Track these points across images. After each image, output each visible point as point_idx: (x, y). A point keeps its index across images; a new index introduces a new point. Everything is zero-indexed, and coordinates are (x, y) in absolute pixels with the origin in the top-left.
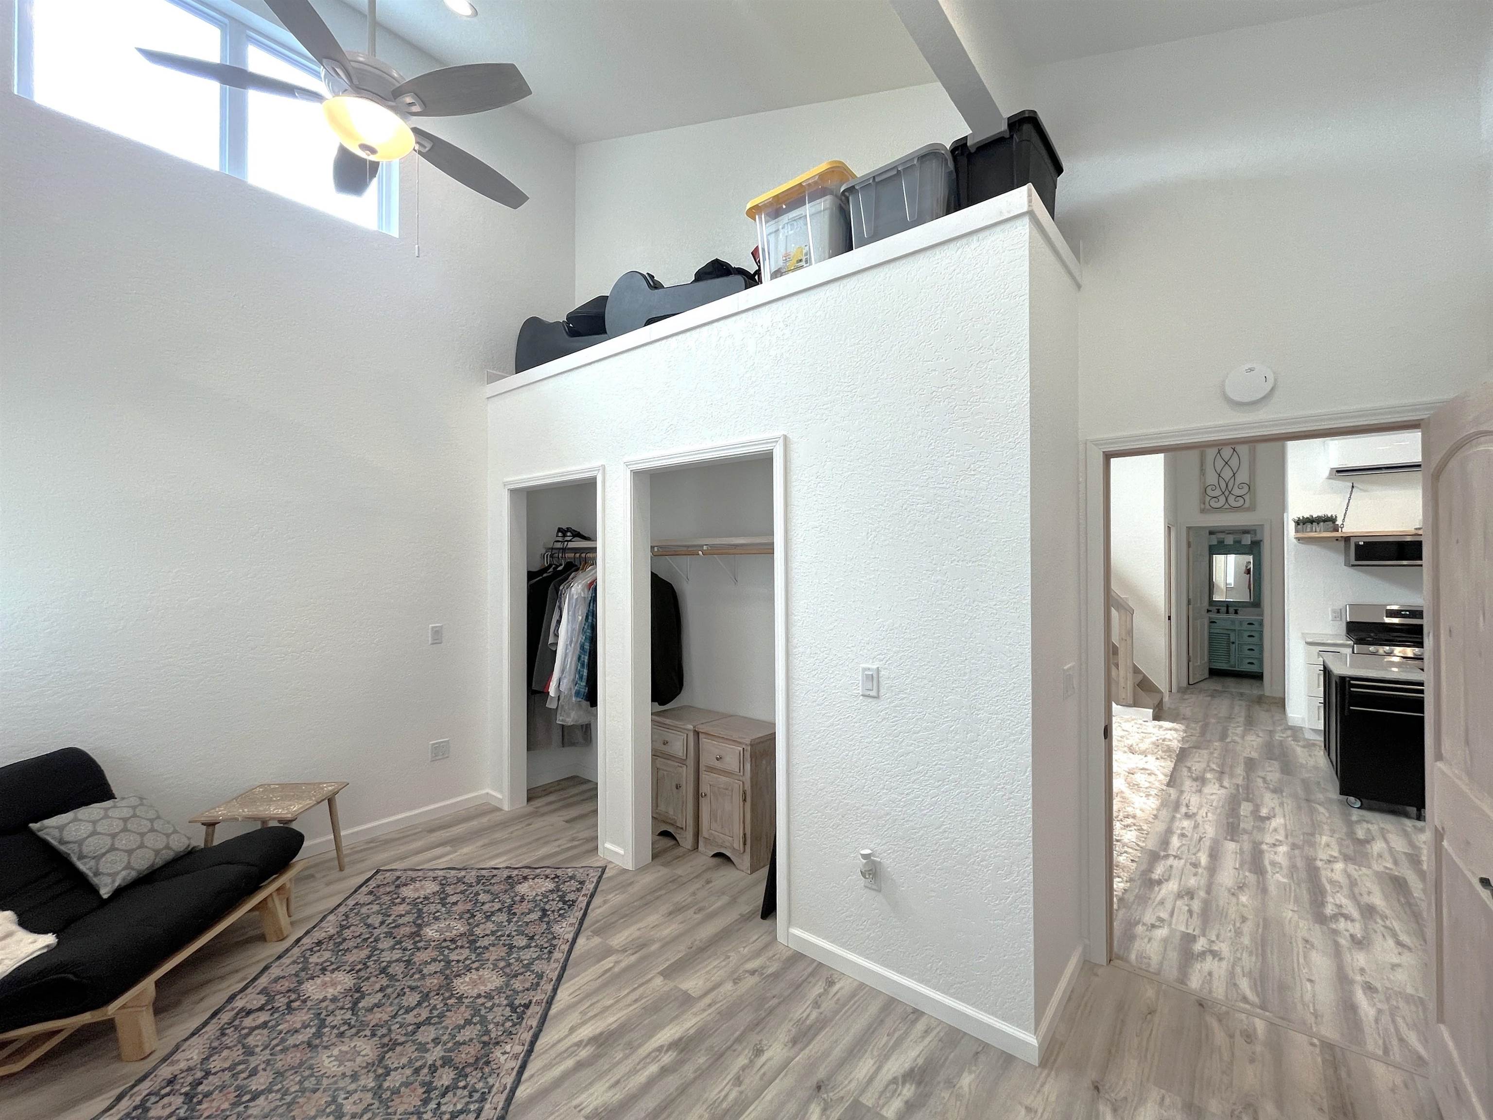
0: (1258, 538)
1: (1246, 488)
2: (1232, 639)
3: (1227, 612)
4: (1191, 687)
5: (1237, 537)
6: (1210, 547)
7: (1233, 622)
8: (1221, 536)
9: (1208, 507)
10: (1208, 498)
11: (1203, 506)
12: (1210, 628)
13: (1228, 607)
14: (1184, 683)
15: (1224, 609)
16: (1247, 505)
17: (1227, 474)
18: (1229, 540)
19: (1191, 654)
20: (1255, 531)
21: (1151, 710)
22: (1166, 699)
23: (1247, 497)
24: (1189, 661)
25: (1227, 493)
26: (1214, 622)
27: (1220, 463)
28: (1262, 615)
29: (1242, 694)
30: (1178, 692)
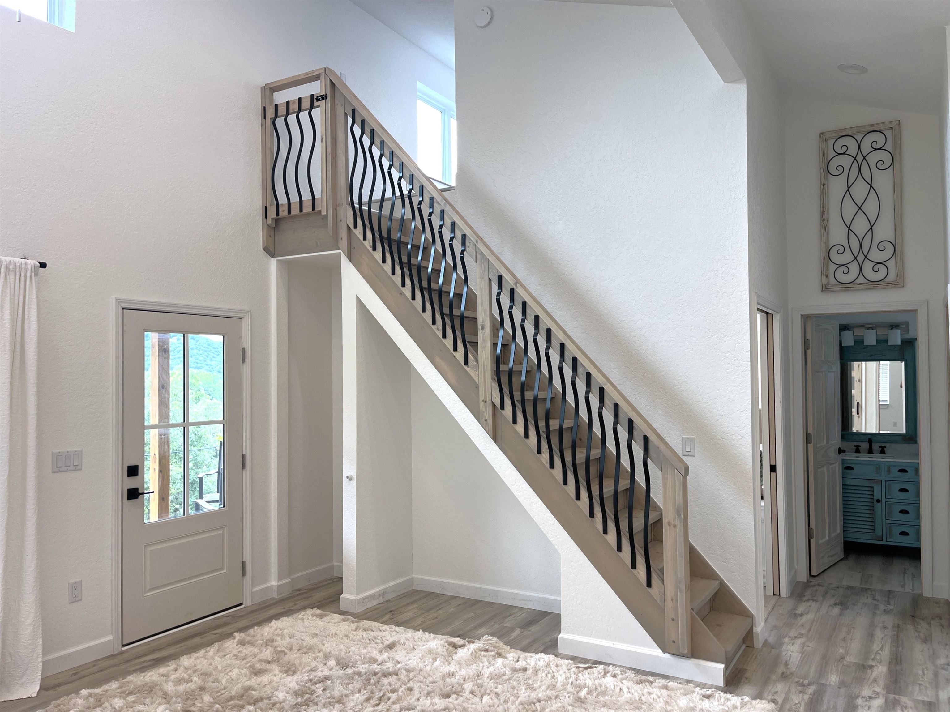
0: (910, 335)
1: (890, 249)
2: (877, 496)
3: (870, 451)
4: (815, 581)
5: (882, 332)
6: (843, 350)
7: (878, 468)
8: (858, 332)
9: (832, 281)
10: (832, 267)
11: (825, 281)
12: (844, 477)
13: (870, 442)
14: (803, 576)
15: (865, 446)
16: (892, 277)
17: (860, 226)
18: (870, 339)
19: (812, 525)
20: (907, 324)
21: (722, 666)
22: (760, 628)
23: (891, 264)
24: (810, 536)
25: (861, 258)
26: (852, 468)
27: (850, 209)
28: (917, 454)
29: (889, 594)
30: (792, 594)
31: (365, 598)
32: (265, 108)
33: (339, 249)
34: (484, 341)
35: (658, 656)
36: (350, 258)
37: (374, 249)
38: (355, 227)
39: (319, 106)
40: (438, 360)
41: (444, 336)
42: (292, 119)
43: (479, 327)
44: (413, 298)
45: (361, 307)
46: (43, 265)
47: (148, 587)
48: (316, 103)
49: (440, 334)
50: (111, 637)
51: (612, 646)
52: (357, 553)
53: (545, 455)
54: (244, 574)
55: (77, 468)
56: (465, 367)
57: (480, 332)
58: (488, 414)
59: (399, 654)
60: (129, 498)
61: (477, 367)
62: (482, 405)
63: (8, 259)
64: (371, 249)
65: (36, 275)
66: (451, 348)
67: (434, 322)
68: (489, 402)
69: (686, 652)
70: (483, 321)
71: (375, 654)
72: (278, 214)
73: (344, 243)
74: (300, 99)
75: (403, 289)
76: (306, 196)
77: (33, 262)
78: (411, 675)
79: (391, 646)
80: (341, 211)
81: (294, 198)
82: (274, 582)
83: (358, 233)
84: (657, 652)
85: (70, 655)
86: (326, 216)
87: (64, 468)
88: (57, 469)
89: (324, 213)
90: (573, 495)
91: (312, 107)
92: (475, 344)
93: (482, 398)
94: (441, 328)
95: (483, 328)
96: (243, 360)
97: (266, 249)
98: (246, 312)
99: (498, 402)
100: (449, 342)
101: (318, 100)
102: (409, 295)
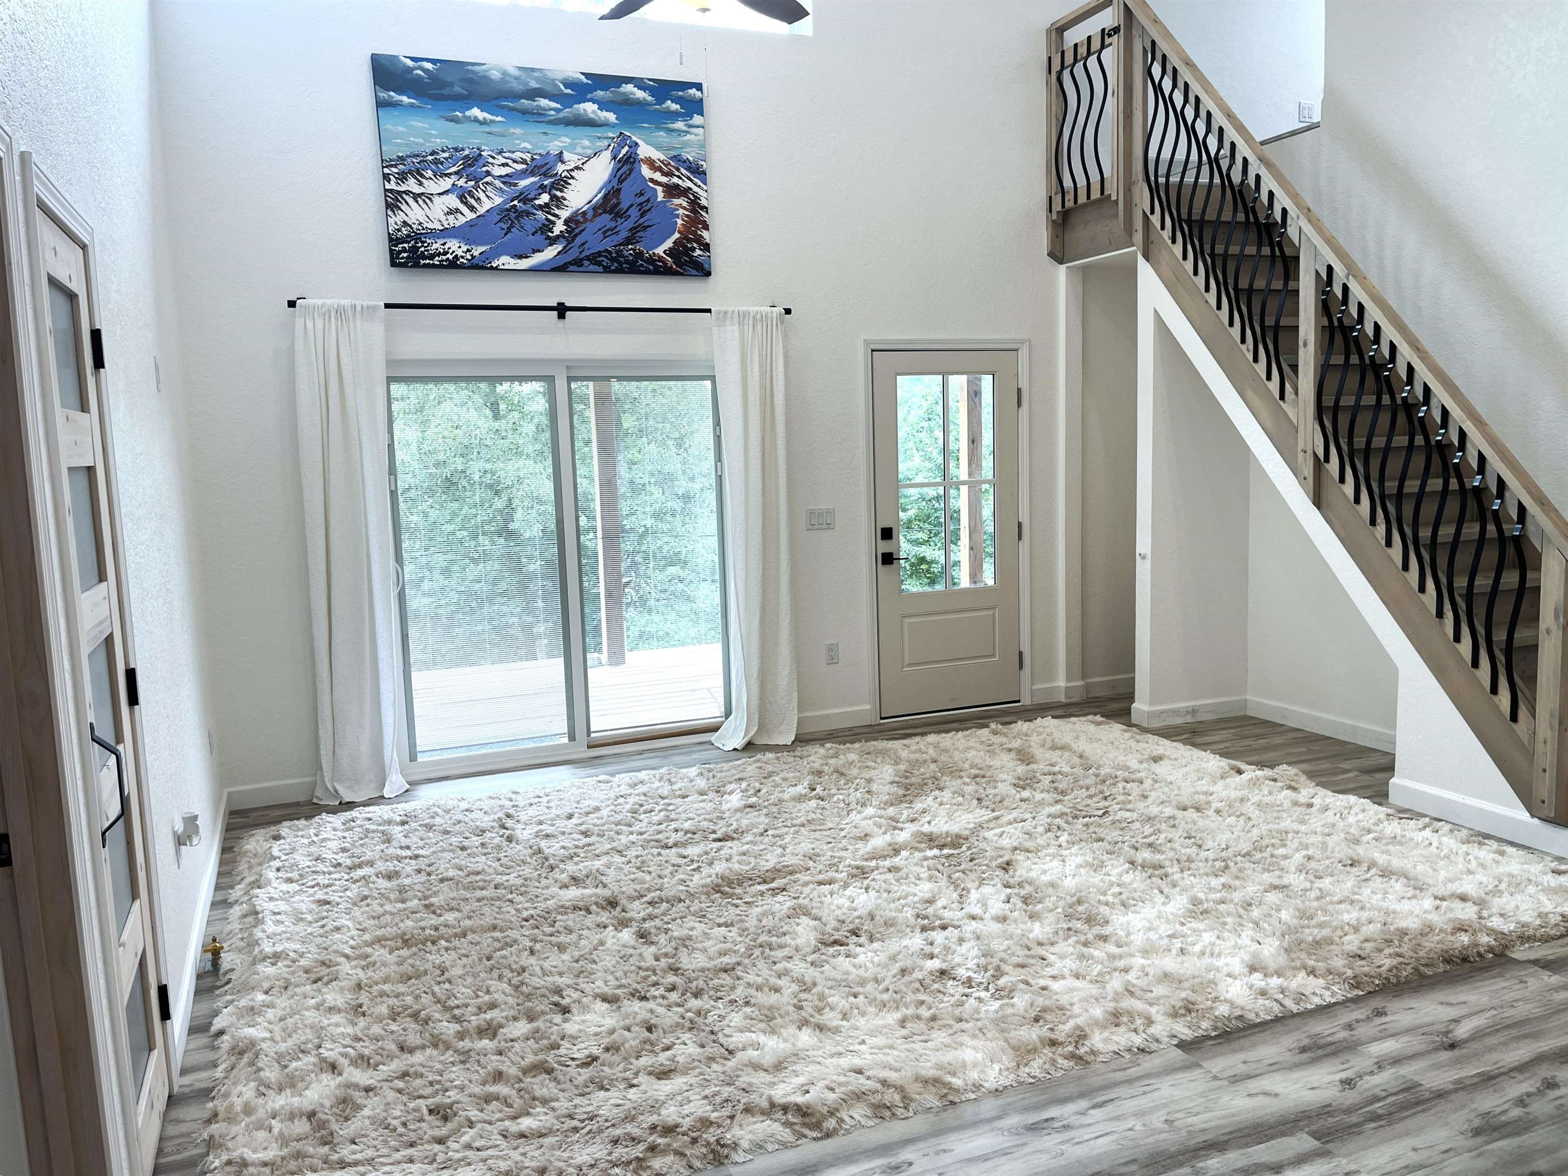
31: (1162, 712)
32: (1050, 58)
33: (1133, 245)
34: (1306, 364)
35: (1521, 822)
36: (1147, 257)
37: (1174, 241)
38: (1152, 212)
39: (1110, 44)
40: (1249, 393)
41: (1256, 360)
42: (1079, 69)
43: (1301, 343)
44: (1219, 307)
45: (1161, 326)
46: (788, 311)
47: (907, 662)
48: (1108, 41)
49: (1250, 357)
50: (868, 707)
51: (1461, 800)
52: (1152, 654)
53: (1381, 528)
54: (1021, 667)
55: (830, 526)
56: (1281, 402)
57: (1301, 351)
58: (1308, 469)
59: (1161, 769)
60: (884, 563)
61: (1296, 402)
62: (1301, 455)
63: (755, 309)
64: (1169, 242)
65: (782, 322)
66: (1264, 376)
67: (1243, 341)
68: (1310, 452)
69: (1552, 815)
70: (1306, 335)
71: (1134, 764)
72: (1063, 205)
73: (1138, 237)
74: (1089, 38)
75: (1206, 295)
76: (1095, 177)
77: (780, 310)
78: (1156, 786)
79: (1156, 759)
80: (1136, 190)
81: (1081, 182)
82: (1062, 683)
83: (1155, 219)
84: (1523, 815)
85: (827, 716)
86: (1116, 202)
87: (817, 526)
88: (811, 527)
89: (1114, 198)
90: (1416, 586)
91: (1103, 46)
92: (1295, 368)
93: (1300, 447)
94: (1251, 347)
95: (1305, 345)
96: (1019, 404)
97: (1051, 255)
98: (1022, 342)
99: (1321, 454)
100: (1261, 368)
101: (1110, 36)
102: (1213, 302)
